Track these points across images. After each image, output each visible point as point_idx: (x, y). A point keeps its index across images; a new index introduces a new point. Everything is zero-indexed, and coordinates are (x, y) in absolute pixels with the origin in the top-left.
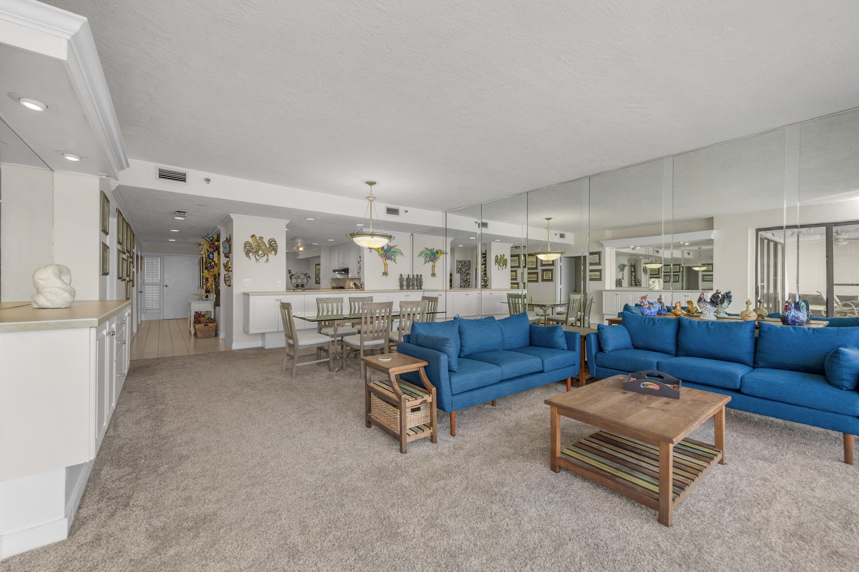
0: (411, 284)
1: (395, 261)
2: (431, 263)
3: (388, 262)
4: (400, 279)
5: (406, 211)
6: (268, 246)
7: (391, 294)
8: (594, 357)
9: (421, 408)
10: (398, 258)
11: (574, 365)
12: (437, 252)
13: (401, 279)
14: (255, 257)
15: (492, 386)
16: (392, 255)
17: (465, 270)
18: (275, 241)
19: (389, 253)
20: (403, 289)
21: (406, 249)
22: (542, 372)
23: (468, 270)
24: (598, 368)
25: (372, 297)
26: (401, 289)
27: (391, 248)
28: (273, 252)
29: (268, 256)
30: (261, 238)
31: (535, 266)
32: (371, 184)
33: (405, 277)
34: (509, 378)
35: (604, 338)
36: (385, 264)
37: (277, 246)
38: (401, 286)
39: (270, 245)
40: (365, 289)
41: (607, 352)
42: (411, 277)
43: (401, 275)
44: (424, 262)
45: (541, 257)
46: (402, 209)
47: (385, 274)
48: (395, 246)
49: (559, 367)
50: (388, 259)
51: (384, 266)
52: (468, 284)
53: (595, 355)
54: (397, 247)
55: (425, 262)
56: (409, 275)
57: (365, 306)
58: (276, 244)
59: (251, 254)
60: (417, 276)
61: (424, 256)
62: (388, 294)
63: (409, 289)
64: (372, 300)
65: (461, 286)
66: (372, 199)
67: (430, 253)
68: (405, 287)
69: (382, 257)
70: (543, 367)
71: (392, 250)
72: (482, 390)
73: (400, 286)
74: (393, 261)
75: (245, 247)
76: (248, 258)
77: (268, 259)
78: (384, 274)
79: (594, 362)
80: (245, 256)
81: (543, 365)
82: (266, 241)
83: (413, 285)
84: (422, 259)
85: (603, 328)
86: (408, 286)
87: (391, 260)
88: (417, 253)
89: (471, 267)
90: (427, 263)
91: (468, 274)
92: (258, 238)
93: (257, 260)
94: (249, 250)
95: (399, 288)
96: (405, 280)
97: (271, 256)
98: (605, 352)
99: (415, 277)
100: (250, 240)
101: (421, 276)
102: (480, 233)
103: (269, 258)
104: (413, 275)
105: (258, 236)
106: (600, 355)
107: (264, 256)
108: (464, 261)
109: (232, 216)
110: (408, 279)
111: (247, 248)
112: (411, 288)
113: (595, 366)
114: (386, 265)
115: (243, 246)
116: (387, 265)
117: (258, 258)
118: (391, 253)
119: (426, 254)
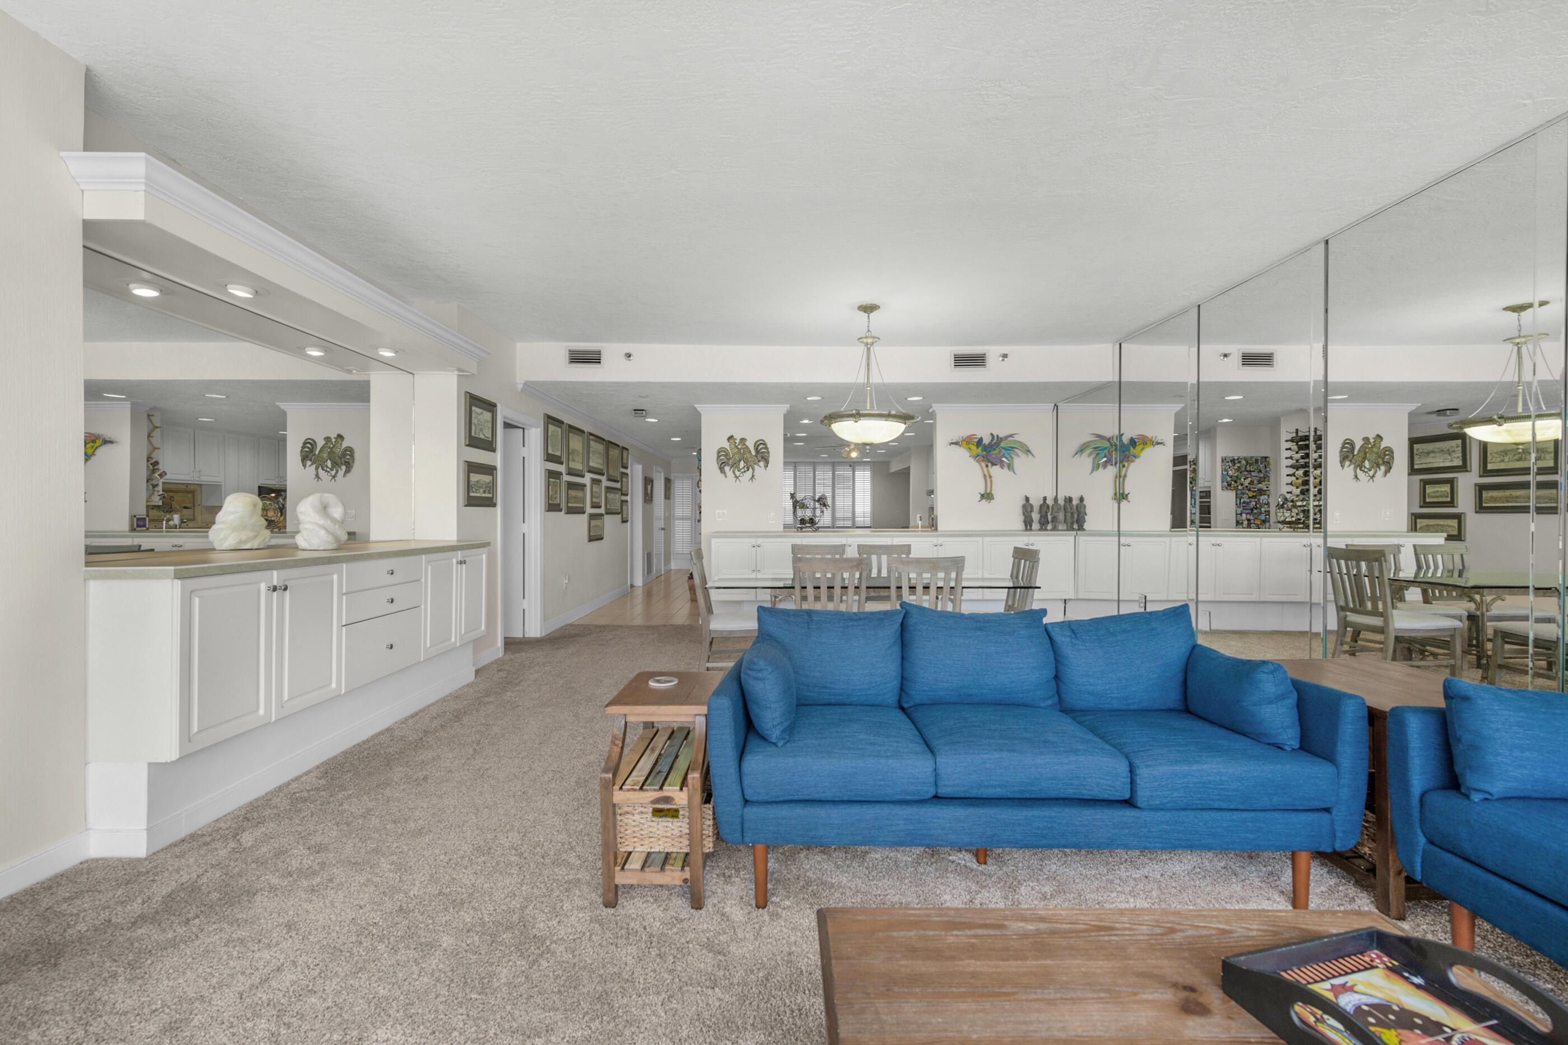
0: (1050, 518)
1: (1010, 467)
2: (1111, 471)
3: (995, 471)
4: (1024, 507)
5: (1005, 356)
6: (754, 453)
7: (987, 539)
8: (1415, 801)
9: (681, 813)
10: (1020, 461)
11: (1327, 810)
12: (1133, 442)
13: (1027, 507)
14: (734, 473)
15: (892, 806)
16: (1004, 456)
17: (1251, 483)
18: (765, 444)
19: (995, 452)
20: (1031, 530)
21: (1040, 441)
22: (1129, 803)
23: (1259, 482)
24: (1433, 847)
25: (909, 546)
26: (1026, 530)
27: (1000, 440)
28: (762, 464)
29: (753, 469)
30: (743, 440)
31: (1551, 464)
32: (868, 309)
33: (1036, 503)
34: (968, 795)
35: (1467, 738)
36: (985, 476)
37: (768, 452)
38: (1028, 523)
39: (757, 451)
40: (939, 529)
41: (1476, 797)
42: (1050, 502)
43: (1027, 499)
44: (1090, 467)
45: (1478, 433)
46: (993, 352)
47: (987, 496)
48: (1011, 436)
49: (1224, 805)
50: (993, 464)
51: (982, 480)
52: (1263, 517)
53: (1423, 796)
54: (1016, 438)
55: (1096, 467)
56: (1045, 499)
57: (800, 565)
58: (766, 448)
59: (727, 469)
60: (1070, 500)
61: (1090, 455)
62: (980, 539)
63: (1046, 530)
64: (909, 552)
65: (1238, 523)
66: (869, 341)
67: (1107, 445)
68: (1036, 526)
69: (978, 461)
70: (1133, 791)
71: (1002, 445)
72: (854, 810)
73: (1025, 522)
74: (1006, 469)
75: (718, 457)
76: (723, 475)
77: (753, 476)
78: (983, 496)
79: (1418, 825)
80: (719, 471)
81: (1132, 782)
82: (750, 443)
83: (1054, 519)
84: (1086, 461)
85: (1466, 699)
86: (1043, 524)
87: (1002, 467)
88: (1069, 446)
89: (1272, 475)
90: (1101, 469)
91: (1261, 492)
92: (738, 441)
93: (737, 477)
94: (725, 461)
95: (1022, 526)
96: (1036, 509)
97: (759, 469)
98: (1467, 796)
99: (1061, 502)
100: (726, 445)
101: (1082, 499)
102: (1195, 382)
103: (755, 474)
104: (1056, 499)
105: (738, 437)
106: (1444, 802)
107: (748, 470)
108: (1245, 459)
109: (699, 407)
110: (1044, 506)
111: (722, 458)
112: (1049, 527)
113: (1422, 840)
114: (987, 478)
115: (716, 456)
116: (990, 477)
117: (738, 473)
118: (1000, 452)
119: (1095, 448)
